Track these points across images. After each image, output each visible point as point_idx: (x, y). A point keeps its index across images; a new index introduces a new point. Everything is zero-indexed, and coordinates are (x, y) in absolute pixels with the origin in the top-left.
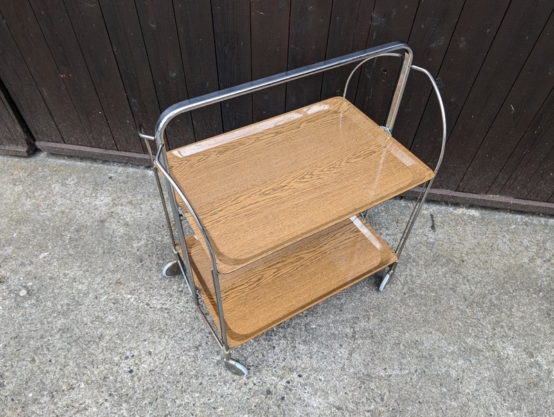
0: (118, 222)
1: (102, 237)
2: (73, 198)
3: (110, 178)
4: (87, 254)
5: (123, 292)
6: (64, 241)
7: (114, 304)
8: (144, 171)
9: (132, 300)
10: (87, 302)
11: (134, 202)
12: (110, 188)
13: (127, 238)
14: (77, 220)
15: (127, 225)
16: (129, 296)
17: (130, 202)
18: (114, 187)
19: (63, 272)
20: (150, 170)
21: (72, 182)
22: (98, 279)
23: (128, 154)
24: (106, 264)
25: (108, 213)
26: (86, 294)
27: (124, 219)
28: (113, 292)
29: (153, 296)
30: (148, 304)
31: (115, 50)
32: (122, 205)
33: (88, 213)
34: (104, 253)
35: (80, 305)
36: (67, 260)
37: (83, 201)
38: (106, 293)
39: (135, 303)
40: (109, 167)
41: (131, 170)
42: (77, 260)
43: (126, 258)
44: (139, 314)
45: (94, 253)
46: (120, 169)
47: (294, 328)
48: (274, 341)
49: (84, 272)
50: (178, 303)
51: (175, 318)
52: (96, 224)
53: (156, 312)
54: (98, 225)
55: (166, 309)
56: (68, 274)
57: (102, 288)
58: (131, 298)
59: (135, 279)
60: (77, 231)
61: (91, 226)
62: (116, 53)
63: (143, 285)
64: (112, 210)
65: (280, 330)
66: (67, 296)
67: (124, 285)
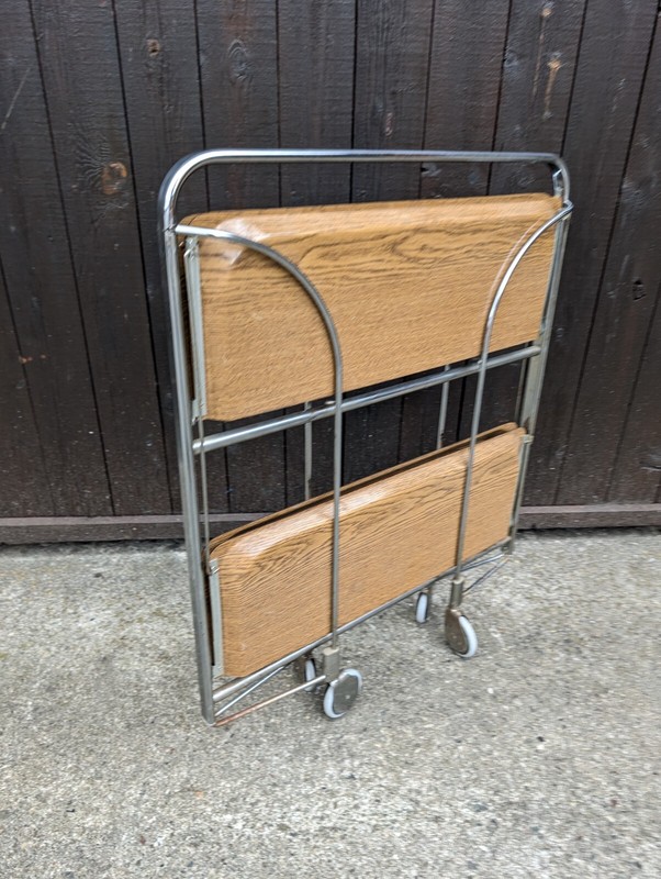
0: (142, 655)
1: (115, 694)
2: (21, 625)
3: (98, 575)
4: (87, 736)
5: (209, 809)
6: (21, 719)
7: (196, 845)
8: (168, 554)
9: (239, 826)
10: (119, 857)
11: (165, 612)
12: (104, 595)
13: (174, 683)
14: (44, 667)
15: (165, 657)
16: (228, 817)
17: (158, 613)
18: (112, 591)
19: (35, 792)
20: (180, 551)
21: (13, 595)
22: (134, 791)
23: (137, 520)
24: (142, 750)
25: (114, 641)
26: (111, 837)
27: (156, 647)
28: (181, 815)
29: (287, 804)
30: (283, 828)
31: (149, 292)
32: (140, 620)
33: (67, 648)
34: (128, 726)
35: (103, 870)
36: (38, 762)
37: (48, 627)
38: (164, 822)
39: (248, 832)
40: (90, 557)
41: (138, 556)
42: (63, 755)
43: (188, 728)
44: (272, 860)
45: (104, 731)
46: (116, 558)
47: (648, 807)
48: (629, 849)
49: (91, 780)
50: (356, 807)
51: (365, 847)
52: (92, 667)
53: (312, 843)
54: (98, 669)
55: (334, 829)
56: (49, 794)
57: (151, 812)
58: (235, 821)
59: (228, 771)
60: (49, 689)
61: (81, 673)
62: (151, 298)
63: (251, 783)
64: (122, 633)
65: (624, 818)
66: (60, 853)
67: (205, 791)
